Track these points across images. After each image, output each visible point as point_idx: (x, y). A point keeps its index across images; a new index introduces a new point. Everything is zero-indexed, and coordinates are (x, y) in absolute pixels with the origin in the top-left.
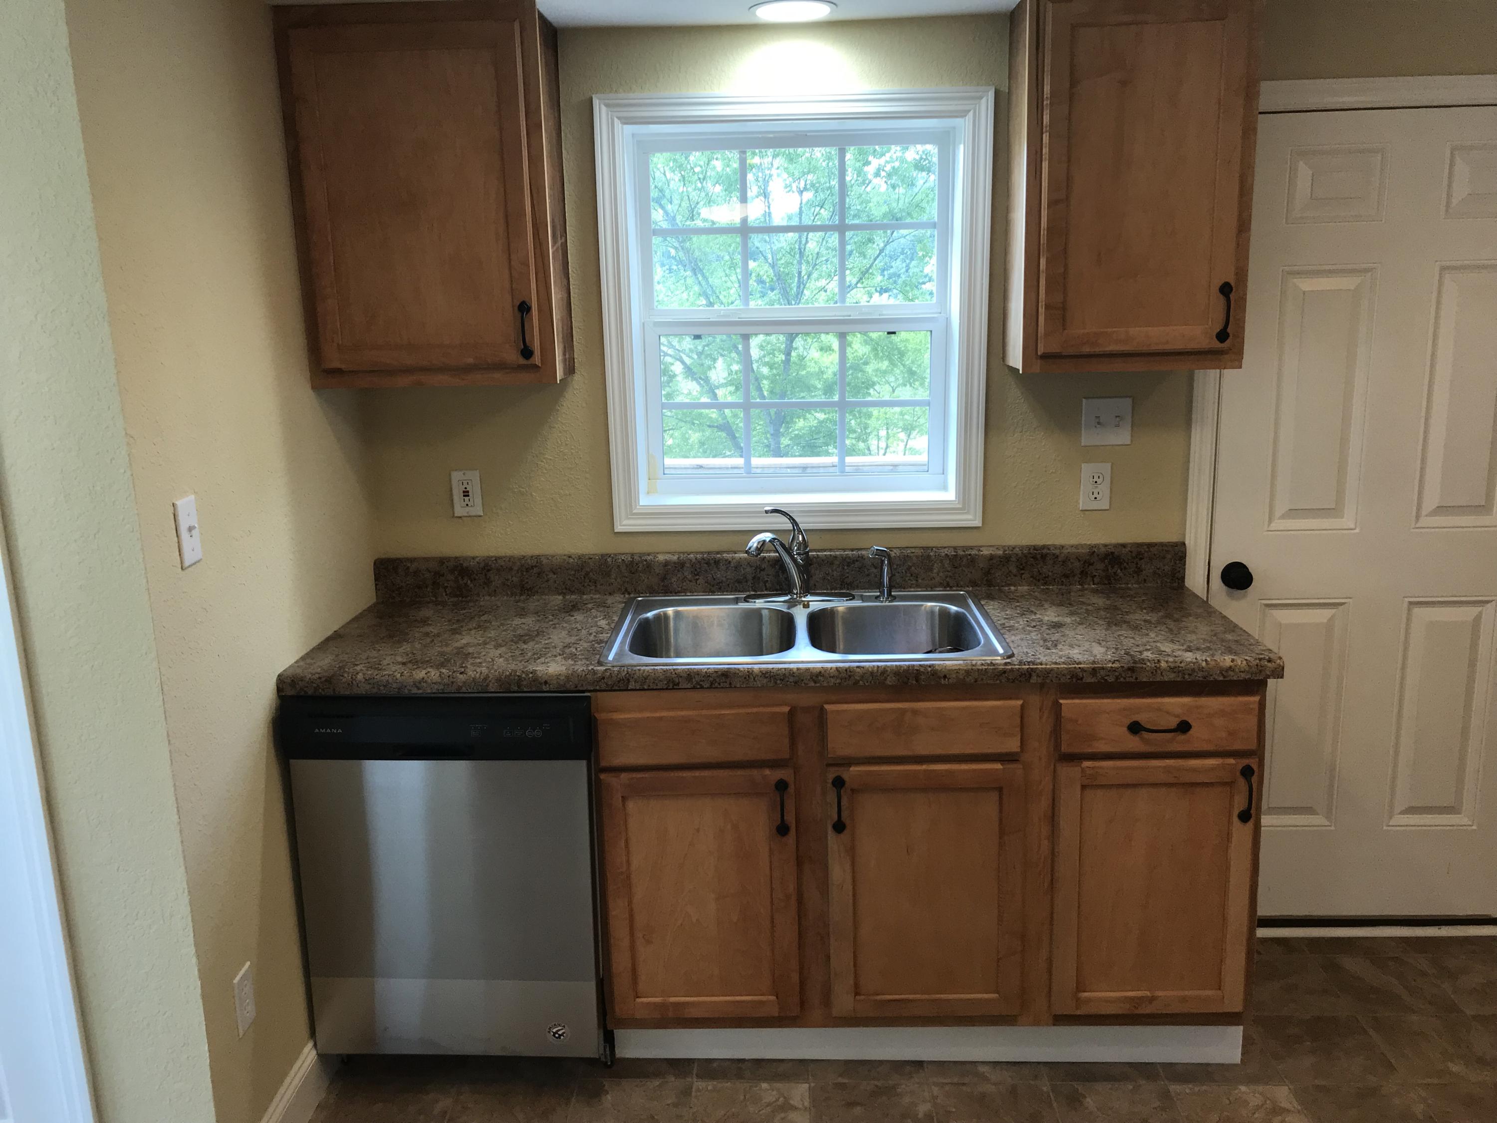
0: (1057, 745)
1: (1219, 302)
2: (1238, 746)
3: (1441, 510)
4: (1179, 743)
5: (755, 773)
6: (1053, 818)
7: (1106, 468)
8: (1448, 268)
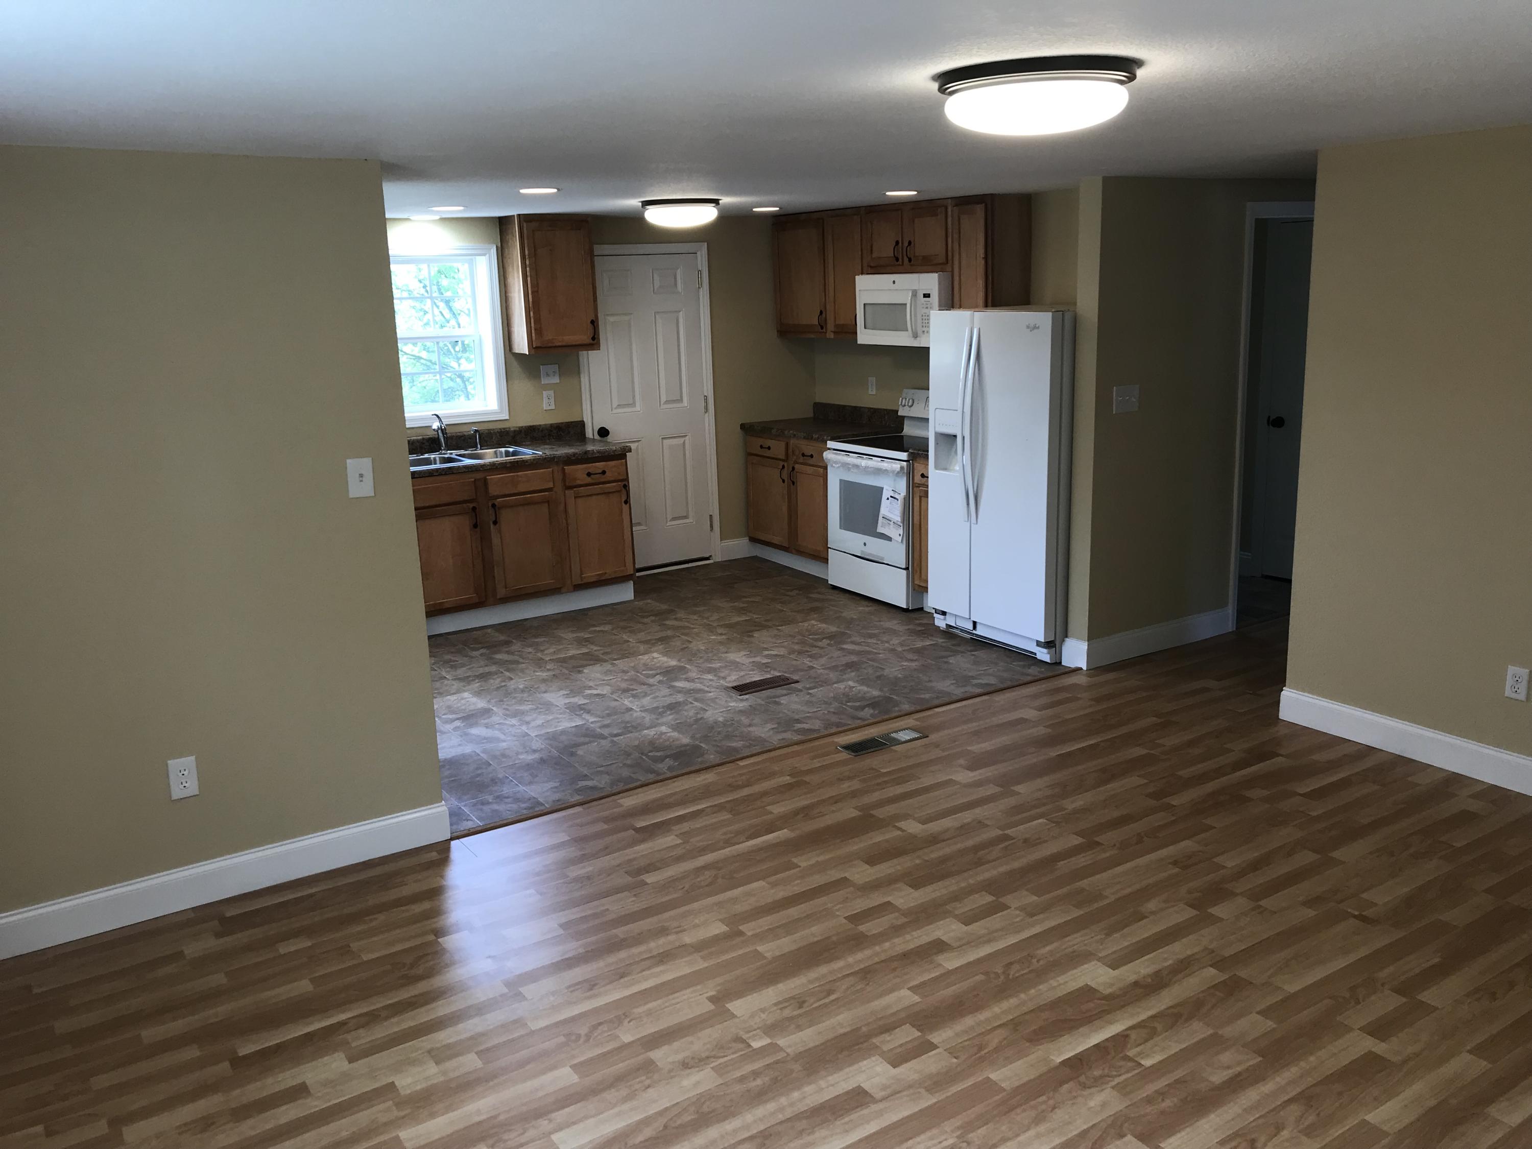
0: (565, 485)
1: (590, 326)
2: (621, 478)
3: (667, 402)
4: (603, 478)
5: (465, 505)
6: (566, 511)
7: (551, 393)
8: (658, 312)
